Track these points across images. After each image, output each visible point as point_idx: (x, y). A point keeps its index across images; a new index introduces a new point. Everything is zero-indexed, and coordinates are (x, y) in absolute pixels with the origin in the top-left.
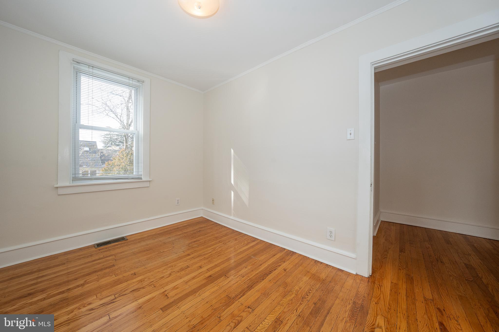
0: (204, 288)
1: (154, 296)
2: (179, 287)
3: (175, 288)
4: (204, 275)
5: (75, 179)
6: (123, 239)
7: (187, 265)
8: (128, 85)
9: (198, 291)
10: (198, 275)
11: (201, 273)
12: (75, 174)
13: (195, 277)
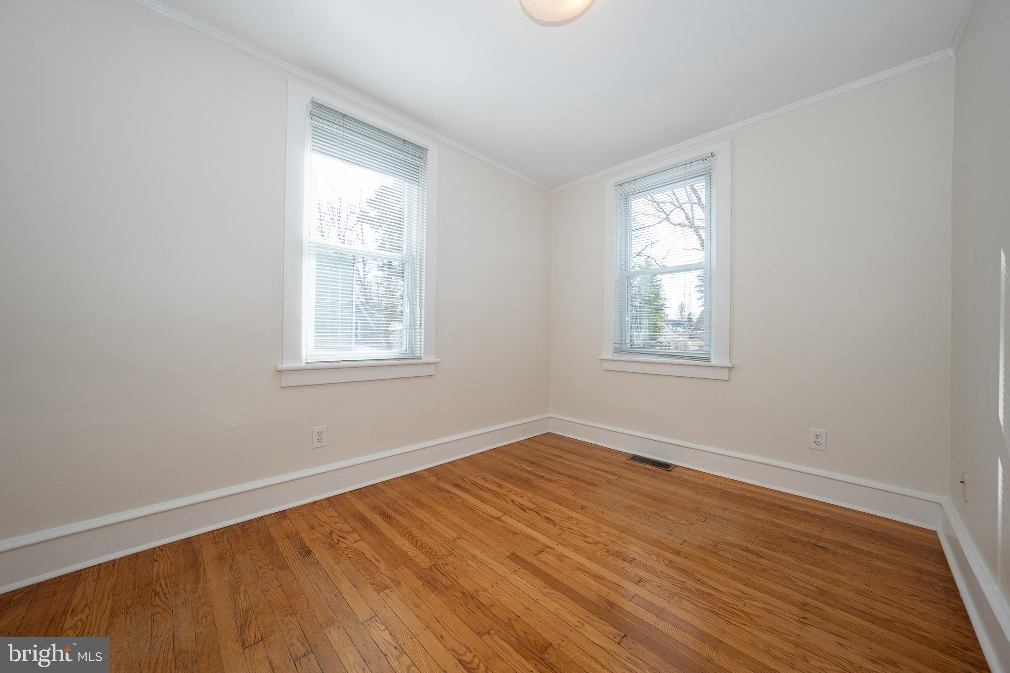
0: (568, 599)
1: (539, 539)
2: (564, 562)
3: (561, 557)
4: (610, 592)
5: (618, 351)
6: (666, 466)
7: (636, 558)
8: (685, 178)
9: (557, 590)
10: (609, 581)
11: (617, 586)
12: (622, 344)
13: (602, 579)
